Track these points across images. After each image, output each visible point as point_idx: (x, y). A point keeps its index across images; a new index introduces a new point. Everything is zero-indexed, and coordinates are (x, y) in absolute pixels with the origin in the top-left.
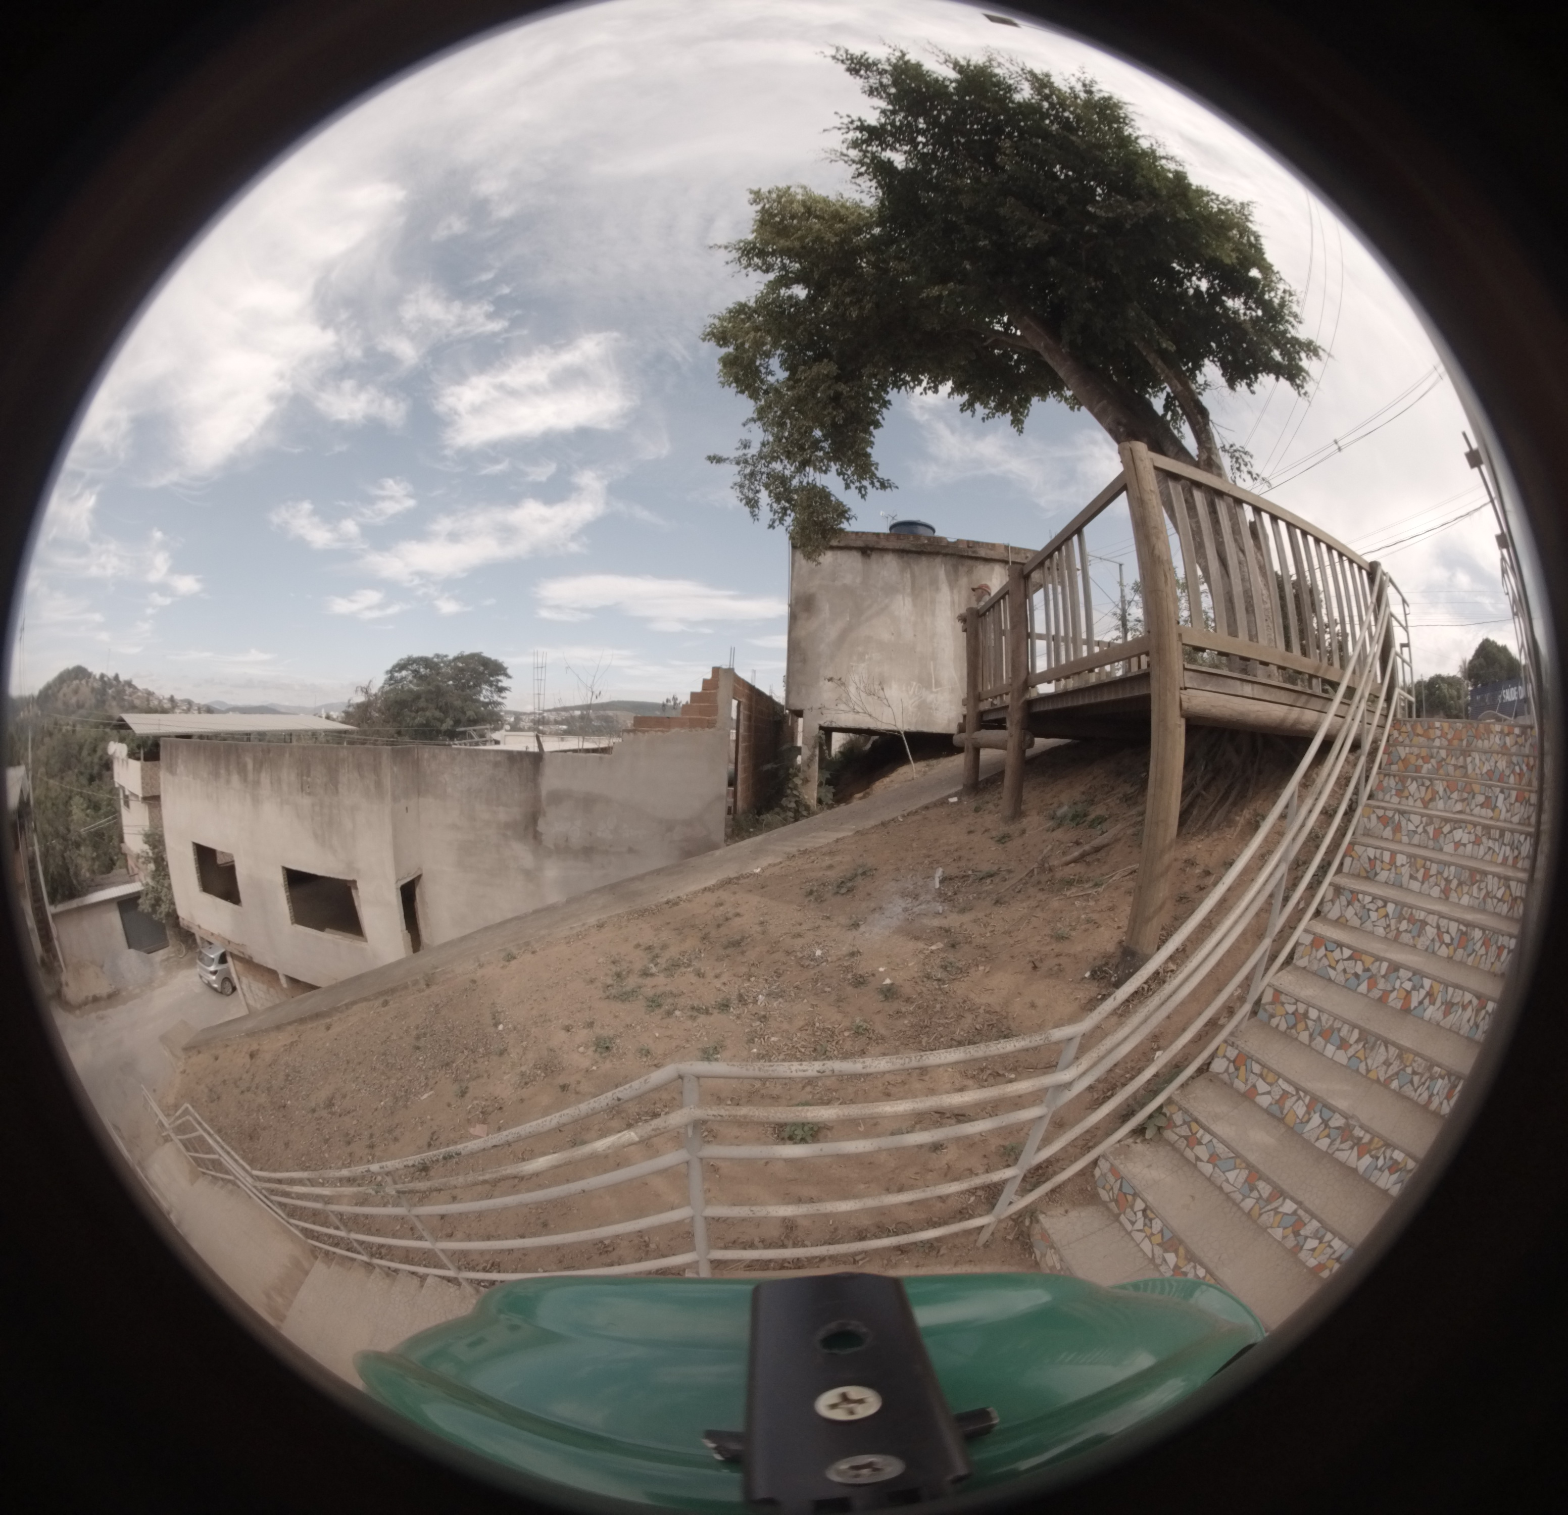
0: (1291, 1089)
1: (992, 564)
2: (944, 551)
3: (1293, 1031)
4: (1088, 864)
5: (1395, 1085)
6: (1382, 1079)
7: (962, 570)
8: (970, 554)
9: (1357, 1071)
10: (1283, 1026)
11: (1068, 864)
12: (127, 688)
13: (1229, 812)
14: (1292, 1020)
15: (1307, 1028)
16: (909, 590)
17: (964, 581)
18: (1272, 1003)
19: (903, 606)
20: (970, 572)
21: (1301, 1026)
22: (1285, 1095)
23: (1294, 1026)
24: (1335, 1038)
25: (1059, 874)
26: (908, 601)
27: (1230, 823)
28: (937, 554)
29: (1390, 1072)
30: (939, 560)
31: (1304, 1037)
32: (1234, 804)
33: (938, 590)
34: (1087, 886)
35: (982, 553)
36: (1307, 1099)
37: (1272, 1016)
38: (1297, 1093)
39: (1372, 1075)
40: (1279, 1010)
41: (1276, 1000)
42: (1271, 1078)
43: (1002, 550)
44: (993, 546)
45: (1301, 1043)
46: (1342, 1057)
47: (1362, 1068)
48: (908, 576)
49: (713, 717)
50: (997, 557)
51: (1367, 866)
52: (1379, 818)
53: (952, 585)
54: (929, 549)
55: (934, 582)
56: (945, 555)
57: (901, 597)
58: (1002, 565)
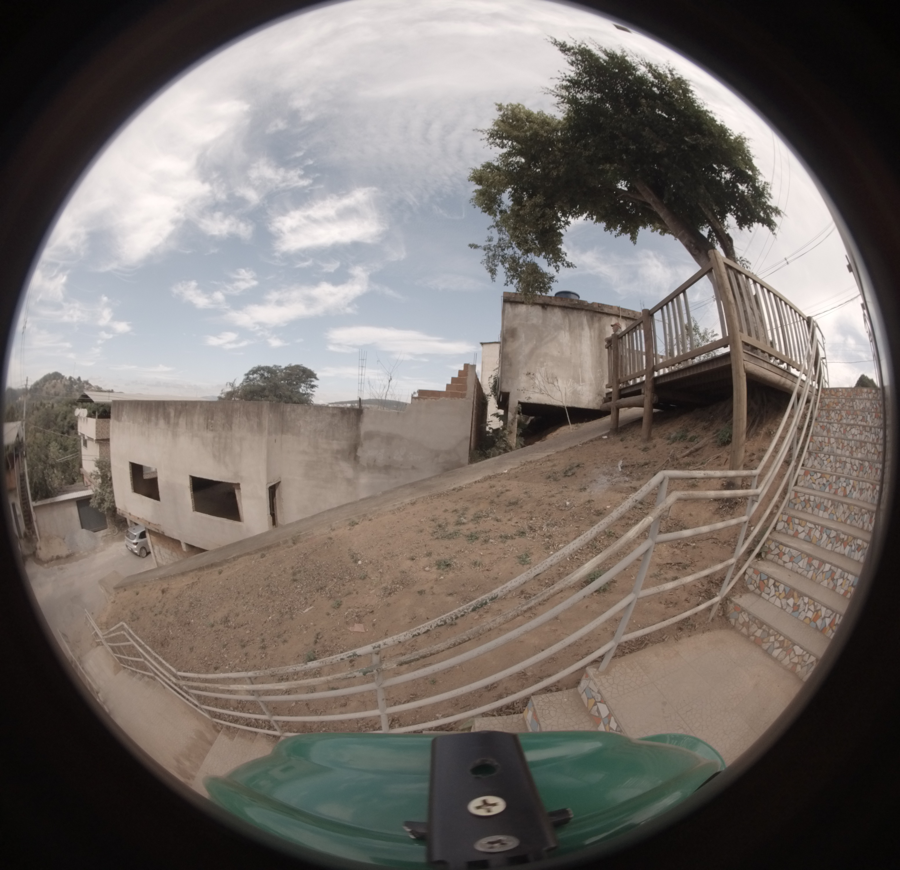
0: (812, 526)
1: (611, 317)
2: (586, 308)
3: (805, 509)
4: (695, 456)
5: (848, 522)
6: (843, 521)
7: (596, 319)
8: (600, 311)
9: (833, 520)
10: (800, 508)
11: (684, 456)
12: (85, 385)
13: (756, 429)
14: (804, 504)
15: (810, 506)
16: (568, 329)
17: (596, 325)
18: (795, 498)
19: (564, 337)
20: (600, 320)
21: (808, 506)
22: (811, 529)
23: (805, 507)
24: (822, 507)
25: (682, 461)
26: (567, 334)
27: (757, 434)
28: (582, 309)
29: (846, 516)
30: (583, 313)
31: (810, 510)
32: (758, 426)
33: (583, 329)
34: (697, 465)
35: (606, 310)
36: (820, 528)
37: (795, 504)
38: (815, 527)
39: (839, 520)
40: (798, 501)
41: (796, 497)
42: (803, 523)
43: (616, 309)
44: (611, 307)
45: (809, 513)
46: (826, 515)
47: (835, 519)
48: (567, 321)
49: (464, 392)
50: (614, 313)
51: (819, 445)
52: (821, 427)
53: (590, 328)
54: (578, 307)
55: (581, 325)
56: (587, 310)
57: (563, 332)
58: (616, 317)
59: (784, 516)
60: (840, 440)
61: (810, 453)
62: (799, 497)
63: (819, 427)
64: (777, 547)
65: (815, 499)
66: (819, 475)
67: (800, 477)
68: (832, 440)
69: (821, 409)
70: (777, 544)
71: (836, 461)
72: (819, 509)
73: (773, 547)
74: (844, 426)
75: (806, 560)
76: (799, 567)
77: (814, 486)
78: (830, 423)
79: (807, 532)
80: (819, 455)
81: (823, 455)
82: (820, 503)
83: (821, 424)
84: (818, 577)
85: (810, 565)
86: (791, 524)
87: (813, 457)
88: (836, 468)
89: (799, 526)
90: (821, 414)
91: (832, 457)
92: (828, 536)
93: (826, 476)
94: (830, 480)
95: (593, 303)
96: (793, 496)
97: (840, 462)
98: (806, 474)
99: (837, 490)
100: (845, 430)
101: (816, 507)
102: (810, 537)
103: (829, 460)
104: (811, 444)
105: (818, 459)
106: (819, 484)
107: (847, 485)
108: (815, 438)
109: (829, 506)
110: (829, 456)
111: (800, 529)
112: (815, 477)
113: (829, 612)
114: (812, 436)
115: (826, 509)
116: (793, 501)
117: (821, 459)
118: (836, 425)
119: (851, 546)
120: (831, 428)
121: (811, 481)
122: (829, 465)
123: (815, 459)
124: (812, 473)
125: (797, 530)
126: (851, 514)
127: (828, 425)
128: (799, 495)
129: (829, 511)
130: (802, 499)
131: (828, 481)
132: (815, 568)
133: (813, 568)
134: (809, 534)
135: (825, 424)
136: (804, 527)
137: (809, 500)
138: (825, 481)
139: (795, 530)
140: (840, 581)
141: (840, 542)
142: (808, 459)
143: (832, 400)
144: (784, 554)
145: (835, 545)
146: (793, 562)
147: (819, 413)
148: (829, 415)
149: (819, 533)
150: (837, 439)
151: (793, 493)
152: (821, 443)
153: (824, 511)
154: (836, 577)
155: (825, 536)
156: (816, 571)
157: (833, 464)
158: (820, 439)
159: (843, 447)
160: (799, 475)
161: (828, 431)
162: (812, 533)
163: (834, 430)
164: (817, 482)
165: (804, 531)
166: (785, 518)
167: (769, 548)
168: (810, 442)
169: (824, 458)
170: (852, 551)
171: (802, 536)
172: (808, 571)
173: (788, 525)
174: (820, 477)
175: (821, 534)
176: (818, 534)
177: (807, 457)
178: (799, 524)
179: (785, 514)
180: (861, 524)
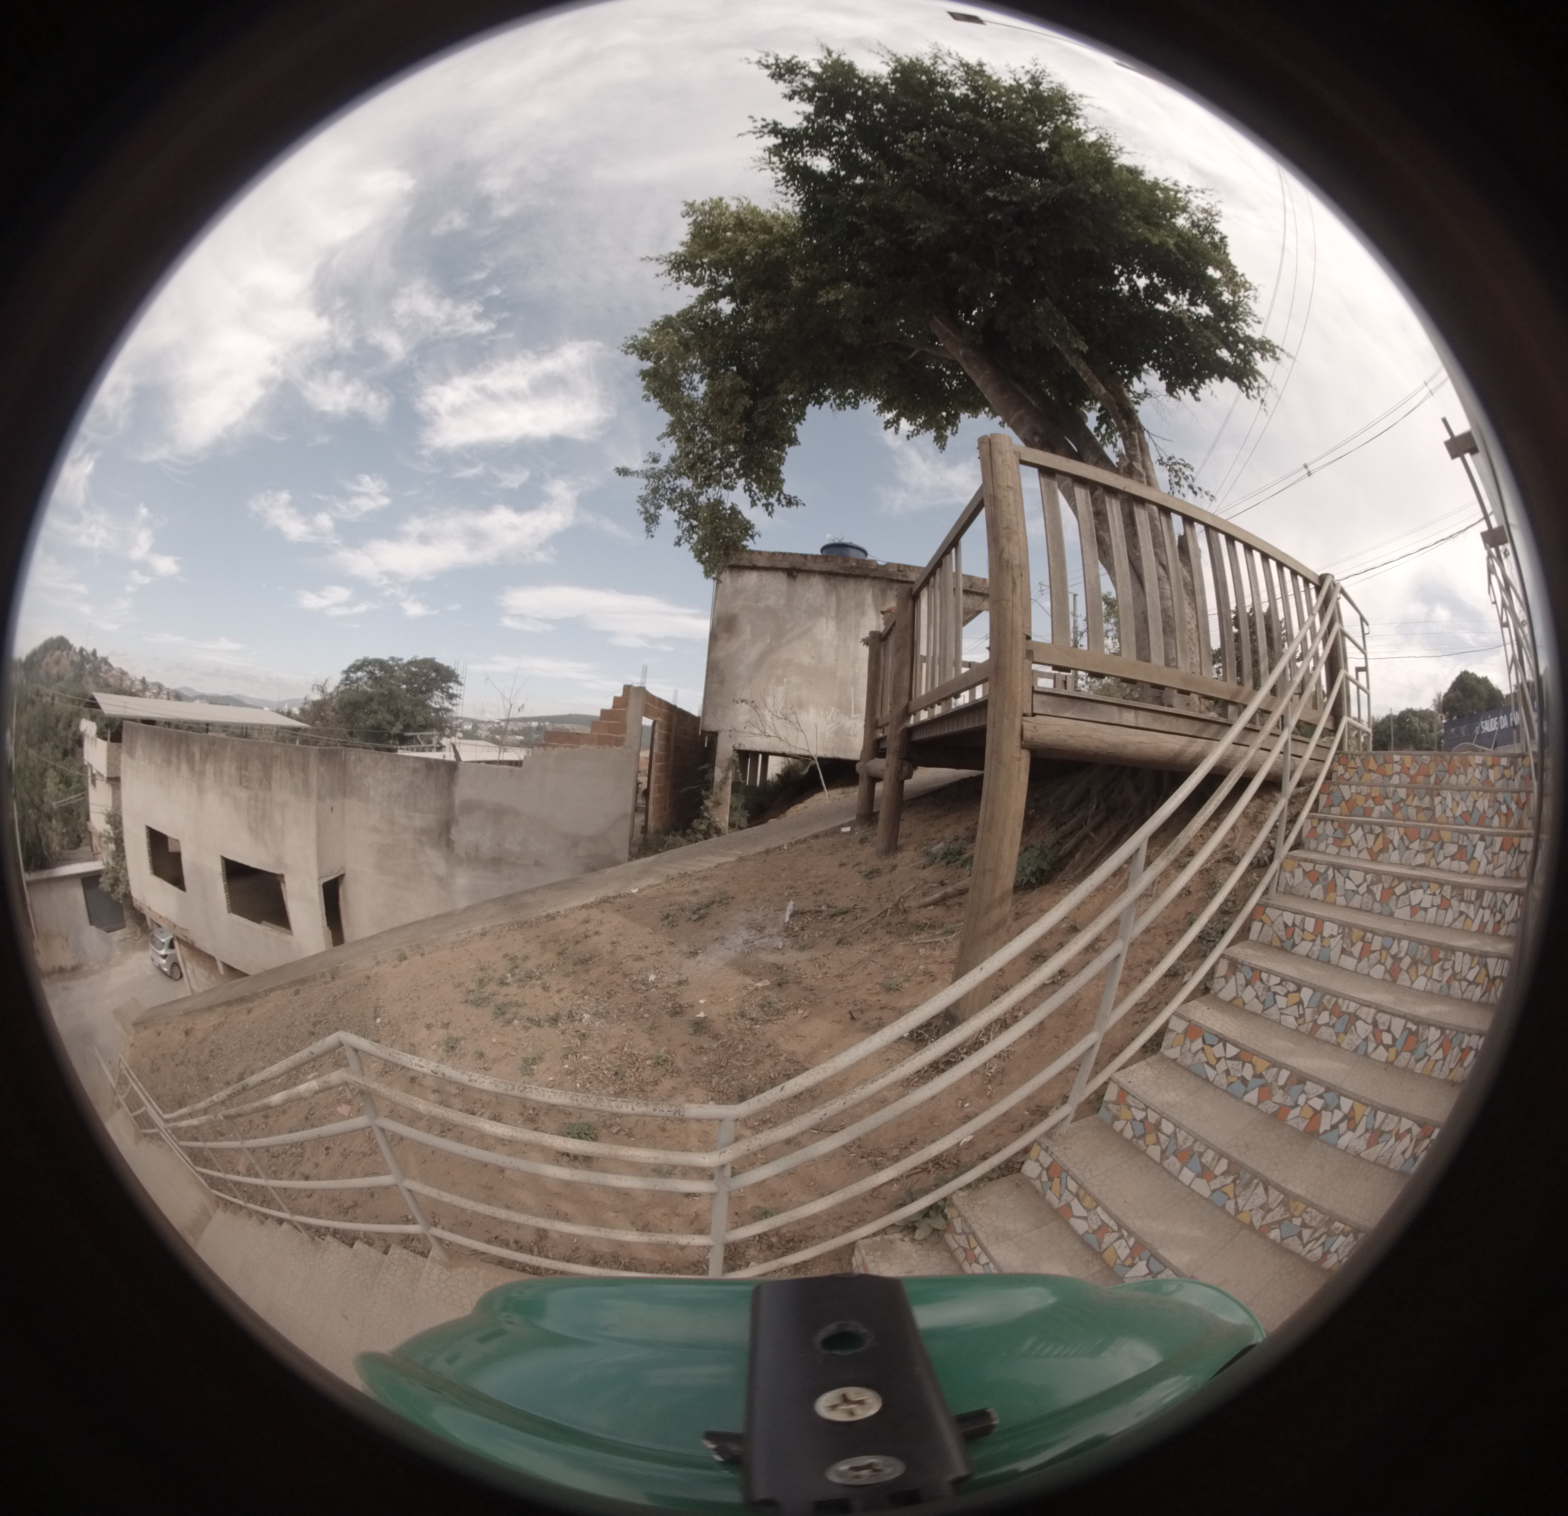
2: (873, 575)
4: (949, 907)
7: (891, 594)
8: (900, 578)
11: (926, 906)
12: (103, 665)
16: (833, 614)
25: (913, 917)
26: (832, 624)
28: (865, 577)
30: (867, 583)
33: (863, 614)
34: (938, 932)
48: (834, 598)
49: (622, 735)
54: (863, 572)
55: (862, 606)
57: (824, 620)
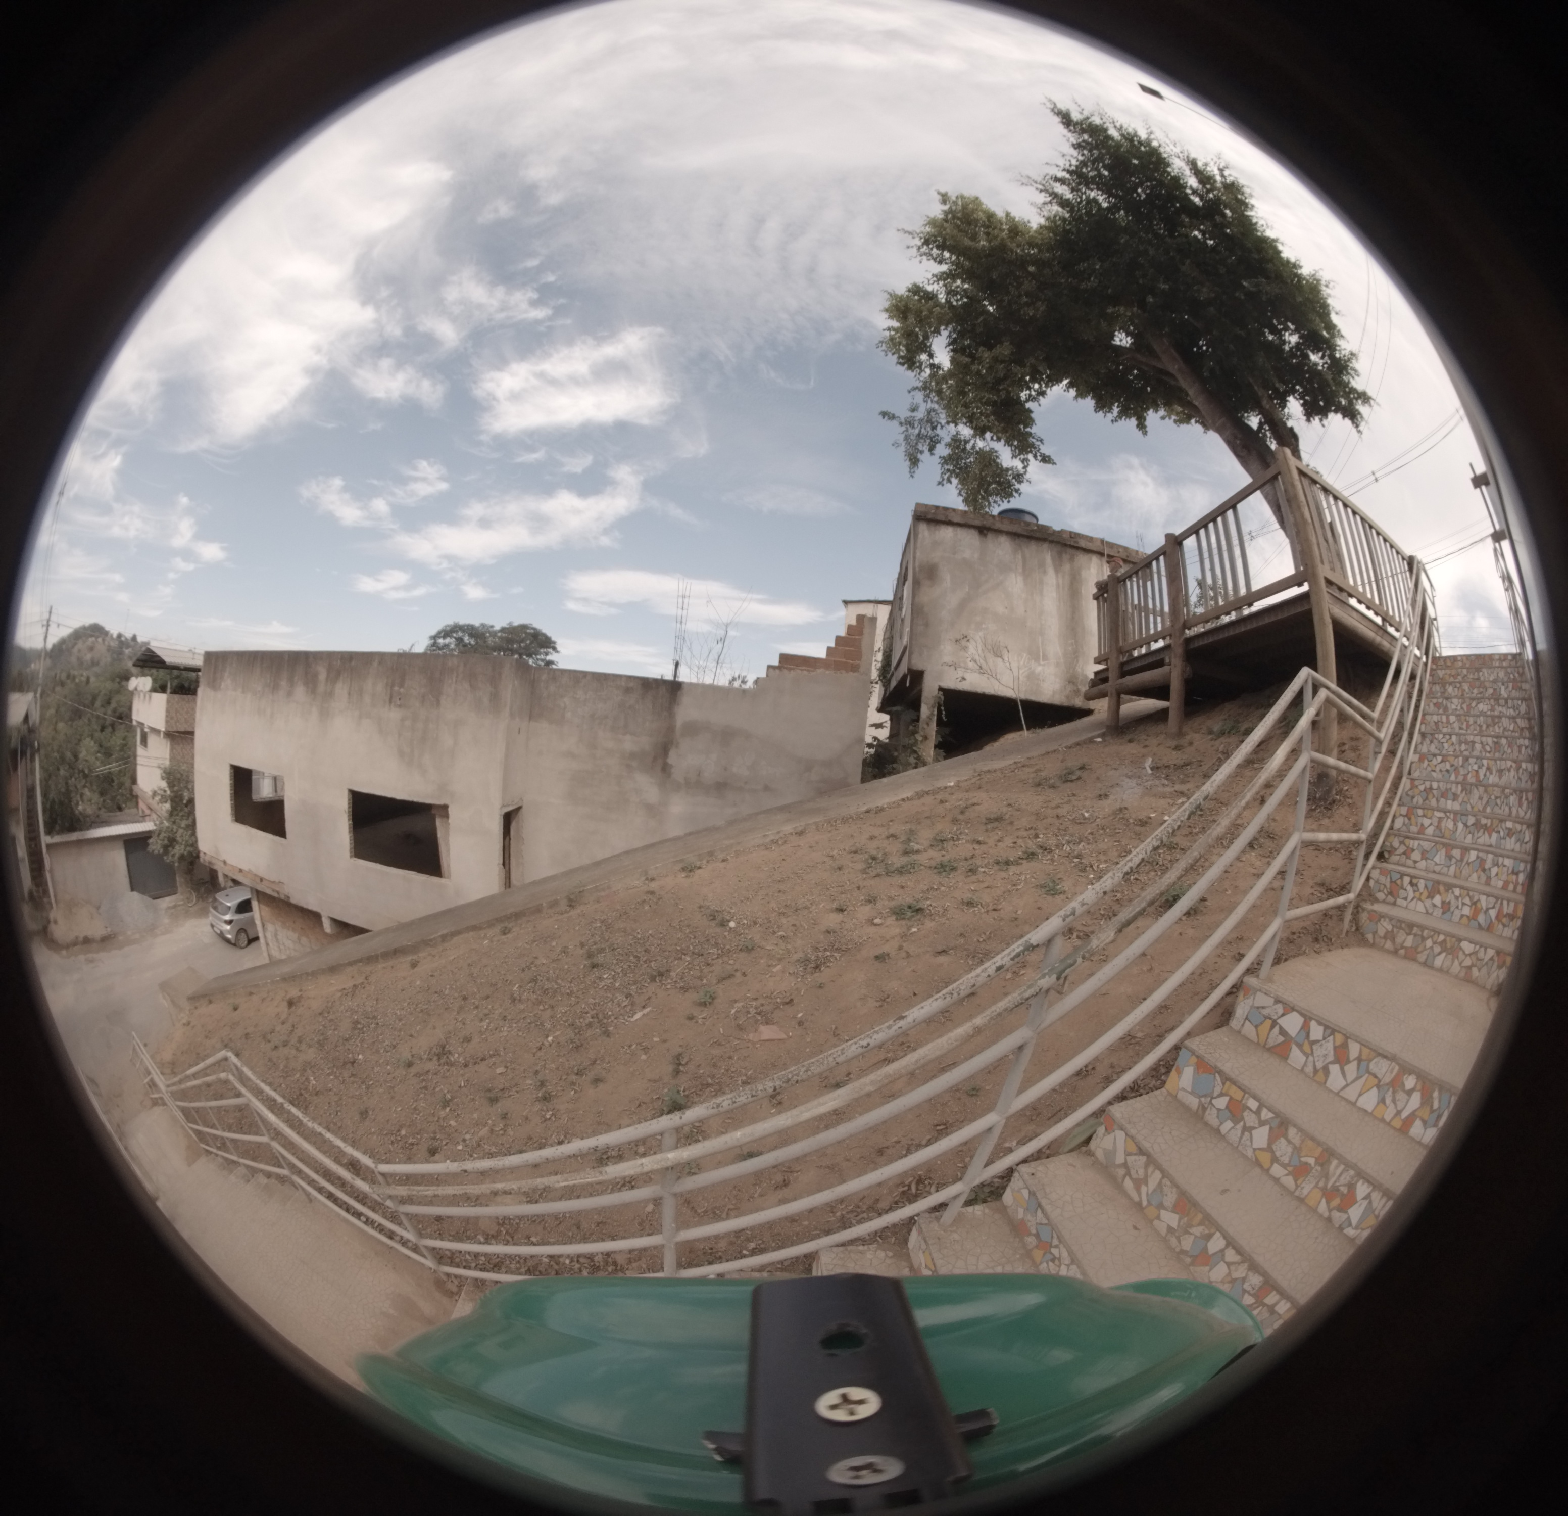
1: (1090, 555)
2: (1050, 539)
7: (1066, 557)
8: (1072, 543)
16: (1021, 570)
17: (1067, 567)
19: (1015, 583)
20: (1072, 559)
26: (1020, 579)
28: (1044, 540)
30: (1046, 545)
33: (1045, 572)
35: (1082, 544)
43: (1099, 543)
44: (1091, 539)
48: (1020, 557)
49: (857, 662)
50: (1095, 549)
51: (1434, 727)
52: (1435, 705)
53: (1057, 569)
54: (1038, 535)
55: (1042, 565)
56: (1051, 542)
57: (1013, 575)
58: (1099, 556)
59: (1402, 808)
60: (1463, 718)
61: (1423, 735)
62: (1417, 787)
63: (1431, 705)
64: (1402, 843)
65: (1439, 787)
66: (1439, 758)
67: (1414, 765)
68: (1452, 718)
69: (1433, 683)
70: (1401, 839)
71: (1460, 743)
72: (1447, 799)
73: (1396, 844)
74: (1468, 701)
75: (1443, 852)
76: (1436, 864)
77: (1434, 774)
78: (1447, 699)
79: (1436, 824)
80: (1436, 736)
81: (1441, 736)
82: (1447, 790)
83: (1435, 701)
84: (1464, 872)
85: (1450, 857)
86: (1413, 817)
87: (1427, 741)
88: (1461, 752)
89: (1425, 819)
90: (1433, 689)
91: (1454, 738)
92: (1465, 825)
93: (1449, 758)
94: (1456, 764)
95: (1062, 531)
96: (1408, 786)
97: (1466, 743)
98: (1422, 759)
99: (1465, 776)
100: (1469, 706)
101: (1442, 796)
102: (1441, 830)
103: (1450, 742)
104: (1423, 726)
105: (1435, 741)
106: (1441, 771)
107: (1479, 767)
108: (1427, 717)
109: (1459, 793)
110: (1450, 735)
111: (1426, 822)
112: (1434, 762)
113: (1492, 900)
114: (1424, 715)
115: (1455, 797)
116: (1410, 793)
117: (1439, 742)
118: (1455, 701)
119: (1498, 832)
120: (1449, 705)
121: (1429, 769)
122: (1451, 749)
123: (1431, 742)
124: (1430, 758)
125: (1422, 825)
126: (1490, 798)
127: (1445, 702)
128: (1417, 783)
129: (1460, 800)
130: (1422, 788)
131: (1452, 765)
132: (1457, 860)
133: (1454, 860)
134: (1438, 827)
135: (1440, 700)
136: (1430, 818)
137: (1431, 788)
138: (1448, 766)
139: (1419, 825)
140: (1494, 870)
141: (1482, 831)
142: (1422, 743)
143: (1448, 671)
144: (1413, 850)
145: (1476, 835)
146: (1426, 859)
147: (1431, 689)
148: (1445, 690)
149: (1452, 823)
150: (1458, 716)
151: (1409, 781)
152: (1436, 723)
153: (1454, 800)
154: (1487, 867)
155: (1460, 826)
156: (1459, 863)
157: (1457, 747)
158: (1435, 718)
159: (1468, 726)
160: (1412, 763)
161: (1446, 709)
162: (1443, 825)
163: (1454, 707)
164: (1438, 769)
165: (1431, 824)
166: (1404, 810)
167: (1392, 846)
168: (1421, 723)
169: (1444, 740)
170: (1501, 839)
171: (1430, 831)
172: (1449, 867)
173: (1410, 819)
174: (1442, 761)
175: (1455, 824)
176: (1450, 824)
177: (1420, 741)
178: (1424, 816)
179: (1403, 805)
180: (1507, 809)
